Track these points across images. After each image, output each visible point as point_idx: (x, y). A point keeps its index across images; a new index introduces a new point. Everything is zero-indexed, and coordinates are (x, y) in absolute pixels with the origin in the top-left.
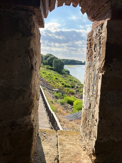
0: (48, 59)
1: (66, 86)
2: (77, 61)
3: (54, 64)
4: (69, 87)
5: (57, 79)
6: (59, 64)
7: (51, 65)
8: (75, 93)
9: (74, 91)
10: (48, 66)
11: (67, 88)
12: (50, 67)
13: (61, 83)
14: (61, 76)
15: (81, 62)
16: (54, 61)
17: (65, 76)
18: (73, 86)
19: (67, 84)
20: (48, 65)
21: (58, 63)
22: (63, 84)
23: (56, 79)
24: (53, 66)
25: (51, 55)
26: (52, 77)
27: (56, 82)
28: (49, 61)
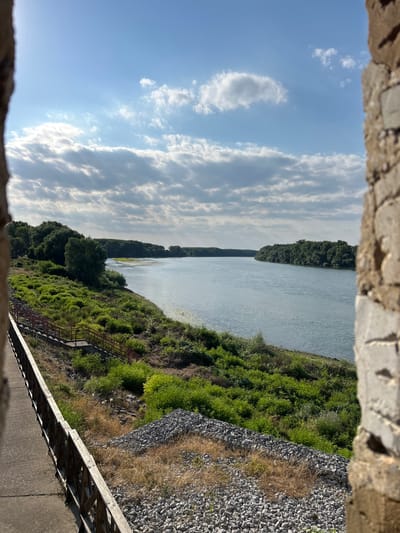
0: (50, 238)
1: (113, 329)
2: (149, 245)
3: (71, 256)
4: (124, 330)
5: (80, 304)
6: (87, 255)
7: (60, 260)
8: (147, 349)
9: (142, 342)
10: (50, 262)
11: (117, 336)
12: (55, 267)
13: (97, 320)
14: (97, 295)
15: (163, 247)
16: (68, 245)
17: (109, 295)
18: (139, 325)
19: (118, 322)
20: (47, 260)
21: (84, 252)
22: (103, 323)
23: (78, 308)
24: (67, 262)
25: (59, 225)
26: (65, 300)
27: (78, 316)
28: (50, 245)
